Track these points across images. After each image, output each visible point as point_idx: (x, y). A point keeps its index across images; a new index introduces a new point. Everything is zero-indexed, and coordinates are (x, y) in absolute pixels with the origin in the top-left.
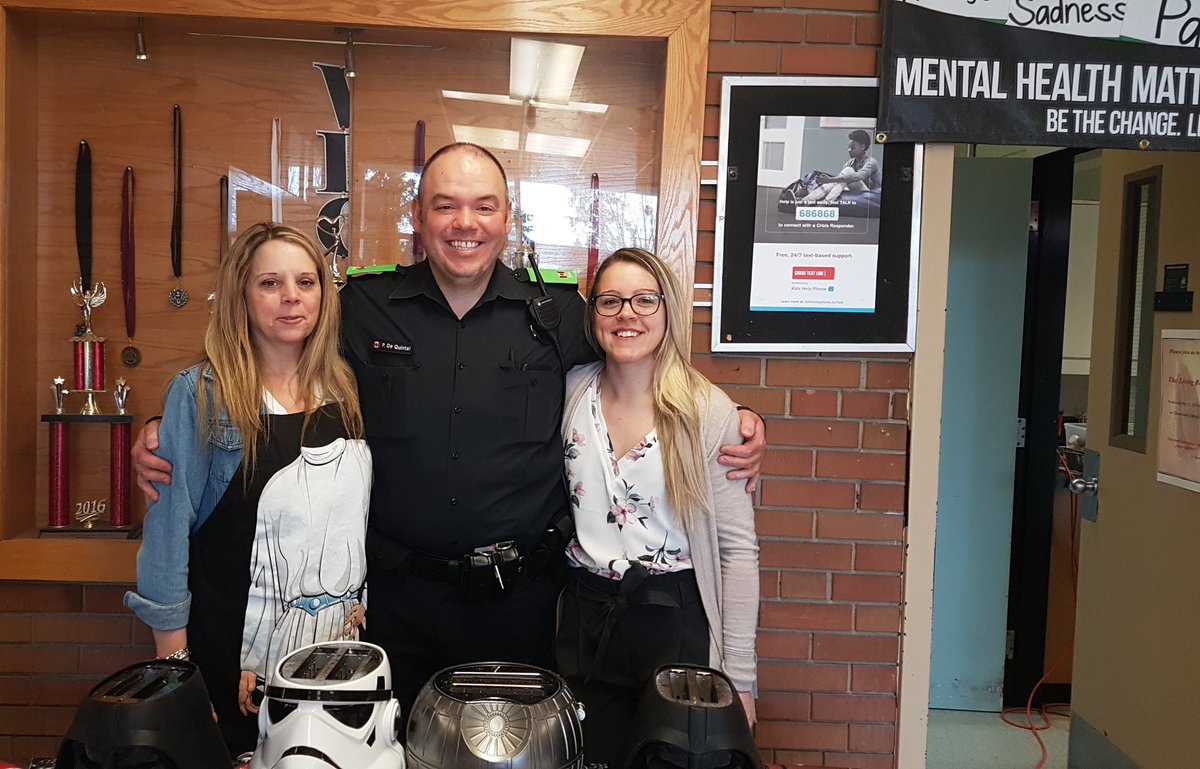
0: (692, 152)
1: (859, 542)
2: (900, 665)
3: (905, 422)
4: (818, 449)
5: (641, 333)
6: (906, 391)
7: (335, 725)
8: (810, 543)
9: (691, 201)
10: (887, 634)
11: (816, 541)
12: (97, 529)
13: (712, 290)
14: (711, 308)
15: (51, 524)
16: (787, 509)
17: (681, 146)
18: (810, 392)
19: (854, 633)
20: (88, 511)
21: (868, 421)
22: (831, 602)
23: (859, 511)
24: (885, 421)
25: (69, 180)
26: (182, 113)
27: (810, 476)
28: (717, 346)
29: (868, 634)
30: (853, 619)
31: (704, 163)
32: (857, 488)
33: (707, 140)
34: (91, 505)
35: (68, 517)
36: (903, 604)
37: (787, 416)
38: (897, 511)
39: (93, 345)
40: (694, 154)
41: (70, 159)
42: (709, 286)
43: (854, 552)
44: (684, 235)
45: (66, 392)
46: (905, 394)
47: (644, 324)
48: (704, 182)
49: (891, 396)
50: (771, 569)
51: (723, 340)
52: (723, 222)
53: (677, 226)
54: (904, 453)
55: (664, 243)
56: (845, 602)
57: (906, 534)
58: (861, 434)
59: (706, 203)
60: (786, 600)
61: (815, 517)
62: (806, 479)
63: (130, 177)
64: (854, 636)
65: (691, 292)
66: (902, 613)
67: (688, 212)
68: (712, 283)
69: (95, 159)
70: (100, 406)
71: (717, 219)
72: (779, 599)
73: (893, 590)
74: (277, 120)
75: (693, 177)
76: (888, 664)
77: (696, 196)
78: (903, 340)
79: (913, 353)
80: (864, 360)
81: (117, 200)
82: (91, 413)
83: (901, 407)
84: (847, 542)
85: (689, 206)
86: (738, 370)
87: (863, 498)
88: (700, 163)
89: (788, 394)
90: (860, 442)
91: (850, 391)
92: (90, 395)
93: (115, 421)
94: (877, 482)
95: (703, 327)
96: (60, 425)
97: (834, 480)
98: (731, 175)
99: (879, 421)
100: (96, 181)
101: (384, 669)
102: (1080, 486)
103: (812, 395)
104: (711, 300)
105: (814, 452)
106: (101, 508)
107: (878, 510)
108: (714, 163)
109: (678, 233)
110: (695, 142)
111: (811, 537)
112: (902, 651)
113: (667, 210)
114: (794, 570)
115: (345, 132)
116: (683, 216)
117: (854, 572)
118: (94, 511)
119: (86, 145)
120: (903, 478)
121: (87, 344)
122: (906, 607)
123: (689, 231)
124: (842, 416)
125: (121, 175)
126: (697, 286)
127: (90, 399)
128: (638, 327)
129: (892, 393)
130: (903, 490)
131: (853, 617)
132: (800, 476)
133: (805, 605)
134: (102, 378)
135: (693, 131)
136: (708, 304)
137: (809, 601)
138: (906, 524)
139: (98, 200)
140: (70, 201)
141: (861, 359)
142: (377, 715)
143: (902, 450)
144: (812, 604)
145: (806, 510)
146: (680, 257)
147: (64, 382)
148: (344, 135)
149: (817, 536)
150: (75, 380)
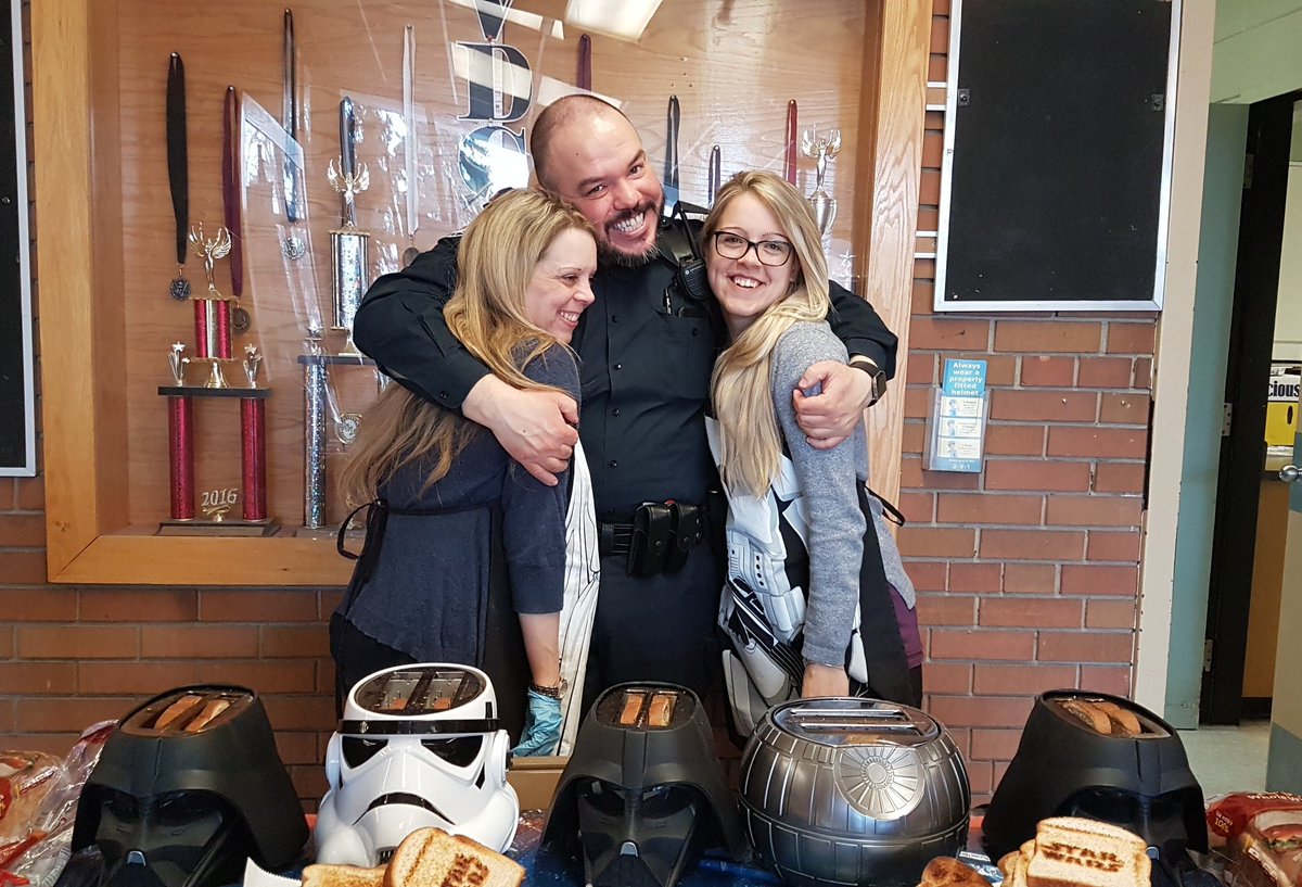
0: (917, 71)
1: (1091, 529)
2: (1135, 665)
3: (1148, 392)
4: (1051, 424)
5: (761, 283)
6: (1150, 356)
7: (437, 764)
8: (1039, 531)
9: (914, 131)
10: (1120, 631)
11: (1045, 528)
12: (227, 522)
13: (936, 238)
14: (933, 261)
15: (174, 517)
16: (1014, 493)
17: (904, 64)
18: (1044, 358)
19: (1083, 630)
20: (217, 500)
21: (1107, 391)
22: (1059, 597)
23: (1093, 494)
24: (1125, 391)
25: (158, 104)
26: (295, 20)
27: (1040, 455)
28: (941, 304)
29: (1102, 631)
30: (1083, 615)
31: (930, 84)
32: (1093, 469)
33: (934, 57)
34: (220, 495)
35: (193, 508)
36: (1139, 596)
37: (1017, 387)
38: (1135, 493)
39: (216, 303)
40: (919, 74)
41: (159, 77)
42: (933, 234)
43: (1086, 540)
44: (906, 172)
45: (186, 360)
46: (1150, 360)
47: (767, 275)
48: (930, 108)
49: (1134, 361)
50: (993, 561)
51: (948, 297)
52: (951, 155)
53: (898, 161)
54: (1146, 427)
55: (883, 183)
56: (1076, 596)
57: (1145, 521)
58: (1098, 405)
59: (931, 133)
60: (1010, 596)
61: (1044, 500)
62: (1035, 459)
63: (232, 100)
64: (1085, 633)
65: (913, 240)
66: (1137, 607)
67: (910, 144)
68: (936, 230)
69: (189, 75)
70: (227, 377)
71: (945, 152)
72: (1002, 595)
73: (1129, 583)
74: (410, 28)
75: (918, 101)
76: (1120, 664)
77: (921, 125)
78: (1150, 298)
79: (1160, 312)
80: (1104, 321)
81: (217, 127)
82: (218, 386)
83: (1144, 374)
84: (1080, 529)
85: (912, 138)
86: (963, 333)
87: (1099, 478)
88: (925, 85)
89: (1019, 362)
90: (1098, 414)
91: (1088, 356)
92: (215, 364)
93: (242, 394)
94: (1113, 461)
95: (924, 283)
96: (182, 401)
97: (1066, 460)
98: (962, 100)
99: (1120, 391)
100: (191, 105)
101: (488, 694)
102: (1291, 473)
103: (1048, 362)
104: (935, 251)
105: (1046, 428)
106: (232, 498)
107: (1114, 493)
108: (943, 85)
109: (900, 170)
110: (920, 59)
111: (1039, 524)
112: (1137, 649)
113: (887, 141)
114: (1020, 561)
115: (493, 44)
116: (905, 149)
117: (1085, 563)
118: (223, 502)
119: (178, 58)
120: (1144, 455)
121: (209, 304)
122: (1143, 600)
123: (912, 168)
124: (1078, 386)
125: (221, 96)
126: (921, 234)
127: (215, 369)
128: (760, 276)
129: (1134, 358)
130: (1143, 469)
131: (1084, 611)
132: (1029, 455)
133: (1030, 599)
134: (228, 343)
135: (918, 46)
136: (931, 255)
137: (1033, 596)
138: (1145, 507)
139: (194, 126)
140: (159, 128)
141: (1103, 320)
142: (485, 751)
143: (1144, 424)
144: (1038, 599)
145: (1035, 493)
146: (901, 199)
147: (184, 349)
148: (491, 47)
149: (1046, 523)
150: (198, 347)
